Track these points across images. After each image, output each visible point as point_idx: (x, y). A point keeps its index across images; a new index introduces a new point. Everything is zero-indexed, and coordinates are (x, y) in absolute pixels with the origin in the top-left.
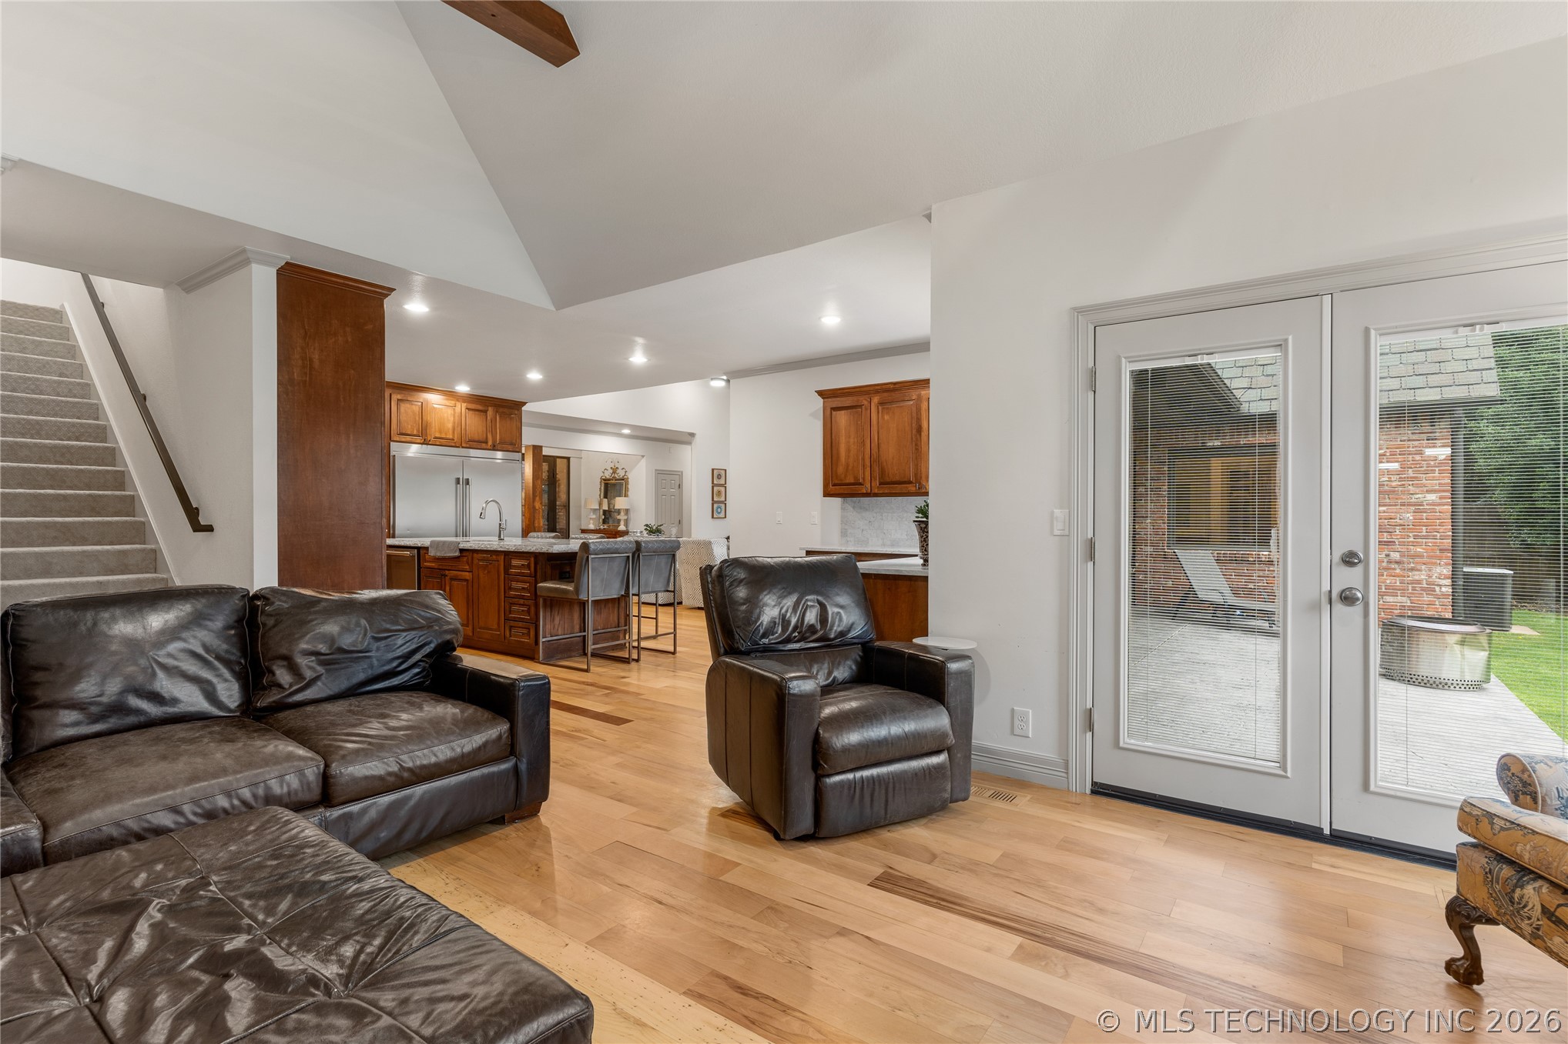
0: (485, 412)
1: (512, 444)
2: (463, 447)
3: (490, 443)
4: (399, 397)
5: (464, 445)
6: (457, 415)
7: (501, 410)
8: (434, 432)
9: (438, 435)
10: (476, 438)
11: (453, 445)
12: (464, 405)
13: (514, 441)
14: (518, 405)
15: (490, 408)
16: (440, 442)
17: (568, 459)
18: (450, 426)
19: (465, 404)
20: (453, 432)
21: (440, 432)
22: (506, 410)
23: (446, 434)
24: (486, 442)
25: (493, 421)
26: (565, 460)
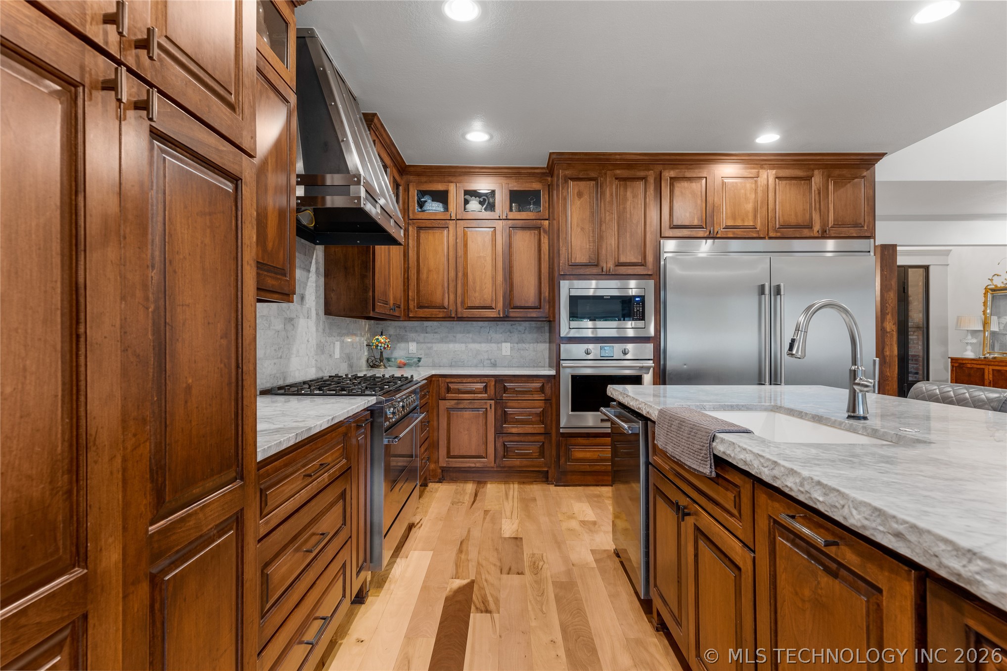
0: (808, 179)
1: (856, 225)
2: (770, 238)
3: (817, 227)
4: (673, 174)
5: (772, 234)
6: (760, 189)
7: (837, 172)
8: (724, 219)
9: (730, 223)
10: (793, 221)
11: (755, 235)
12: (772, 173)
13: (862, 221)
14: (868, 161)
15: (816, 172)
16: (734, 233)
17: (926, 268)
18: (749, 207)
19: (774, 172)
20: (755, 217)
21: (734, 218)
22: (845, 172)
23: (743, 220)
24: (810, 227)
25: (823, 193)
26: (921, 270)
